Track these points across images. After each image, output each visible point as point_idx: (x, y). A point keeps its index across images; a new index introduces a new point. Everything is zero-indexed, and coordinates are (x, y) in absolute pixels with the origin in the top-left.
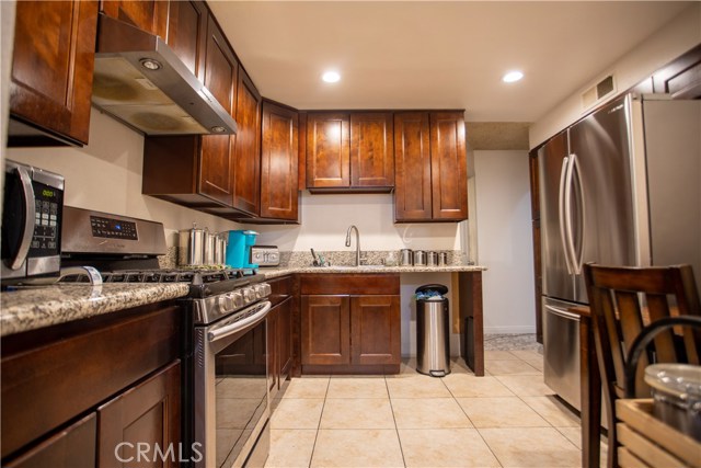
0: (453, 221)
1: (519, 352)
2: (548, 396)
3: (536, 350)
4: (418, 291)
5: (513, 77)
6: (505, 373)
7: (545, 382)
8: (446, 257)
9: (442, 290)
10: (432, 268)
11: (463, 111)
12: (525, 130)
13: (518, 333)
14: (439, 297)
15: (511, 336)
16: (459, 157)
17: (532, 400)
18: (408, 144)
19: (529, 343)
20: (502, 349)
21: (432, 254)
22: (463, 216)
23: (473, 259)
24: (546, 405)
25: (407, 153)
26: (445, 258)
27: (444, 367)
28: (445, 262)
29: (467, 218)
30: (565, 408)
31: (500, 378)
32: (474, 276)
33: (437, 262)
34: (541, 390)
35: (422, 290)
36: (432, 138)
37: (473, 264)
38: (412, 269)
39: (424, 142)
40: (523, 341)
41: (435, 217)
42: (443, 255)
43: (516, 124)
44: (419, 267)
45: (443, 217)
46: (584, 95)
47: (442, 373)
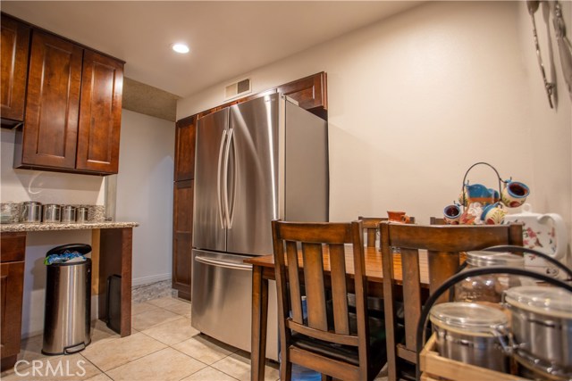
0: (98, 175)
1: (157, 300)
2: (193, 337)
3: (170, 296)
4: (50, 253)
5: (181, 48)
6: (150, 325)
7: (192, 325)
8: (89, 212)
9: (84, 250)
10: (68, 224)
11: (123, 63)
12: (174, 101)
13: (150, 282)
14: (81, 258)
15: (144, 286)
16: (114, 108)
17: (183, 346)
18: (49, 75)
19: (163, 290)
20: (140, 301)
21: (70, 209)
22: (113, 169)
23: (111, 216)
24: (196, 346)
25: (47, 85)
26: (86, 213)
27: (83, 338)
28: (86, 218)
29: (117, 173)
30: (211, 344)
31: (147, 332)
32: (124, 232)
33: (75, 217)
34: (187, 333)
35: (57, 251)
36: (85, 80)
37: (110, 220)
38: (40, 226)
39: (73, 79)
40: (157, 290)
41: (79, 167)
42: (83, 210)
43: (168, 94)
44: (51, 224)
45: (89, 168)
46: (227, 88)
47: (82, 346)
